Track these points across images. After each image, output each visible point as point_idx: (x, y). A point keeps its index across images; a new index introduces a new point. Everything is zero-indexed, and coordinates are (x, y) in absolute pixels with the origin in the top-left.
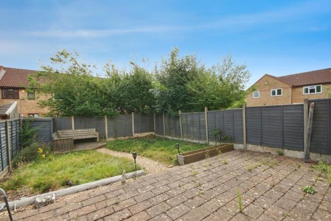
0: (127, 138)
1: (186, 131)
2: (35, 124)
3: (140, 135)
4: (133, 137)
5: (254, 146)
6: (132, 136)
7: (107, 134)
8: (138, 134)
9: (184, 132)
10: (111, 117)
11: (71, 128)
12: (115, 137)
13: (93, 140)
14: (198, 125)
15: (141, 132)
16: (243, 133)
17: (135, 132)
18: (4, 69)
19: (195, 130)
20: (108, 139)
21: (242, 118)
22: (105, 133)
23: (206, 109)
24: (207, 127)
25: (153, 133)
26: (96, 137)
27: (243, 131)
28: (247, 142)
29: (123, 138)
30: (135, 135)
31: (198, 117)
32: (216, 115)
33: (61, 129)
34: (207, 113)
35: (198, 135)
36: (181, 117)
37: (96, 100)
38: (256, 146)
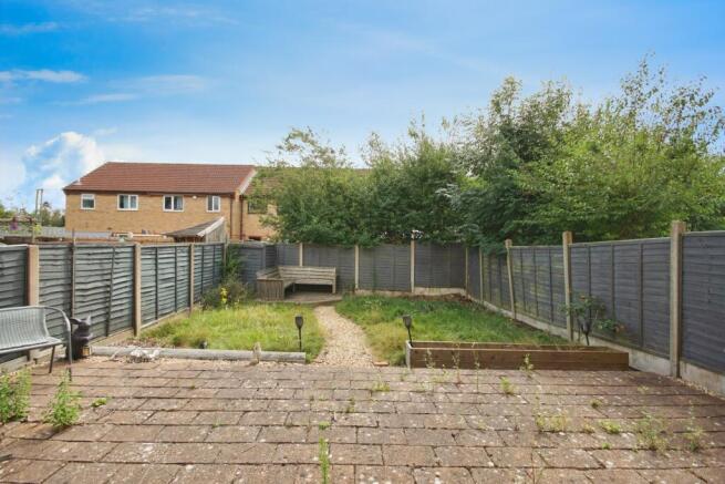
0: (397, 294)
1: (521, 294)
2: (243, 252)
3: (427, 292)
4: (412, 295)
5: (704, 372)
6: (410, 291)
7: (357, 282)
8: (421, 289)
9: (517, 298)
10: (365, 248)
11: (297, 264)
12: (374, 290)
13: (326, 289)
14: (547, 282)
15: (431, 285)
16: (668, 322)
17: (416, 285)
18: (256, 168)
19: (542, 295)
20: (359, 292)
21: (668, 270)
22: (354, 280)
23: (566, 236)
24: (567, 291)
25: (462, 292)
26: (330, 283)
27: (668, 312)
28: (680, 355)
29: (388, 293)
30: (418, 291)
31: (546, 259)
32: (593, 255)
33: (283, 264)
34: (570, 249)
35: (547, 309)
36: (511, 256)
37: (340, 214)
38: (710, 374)
